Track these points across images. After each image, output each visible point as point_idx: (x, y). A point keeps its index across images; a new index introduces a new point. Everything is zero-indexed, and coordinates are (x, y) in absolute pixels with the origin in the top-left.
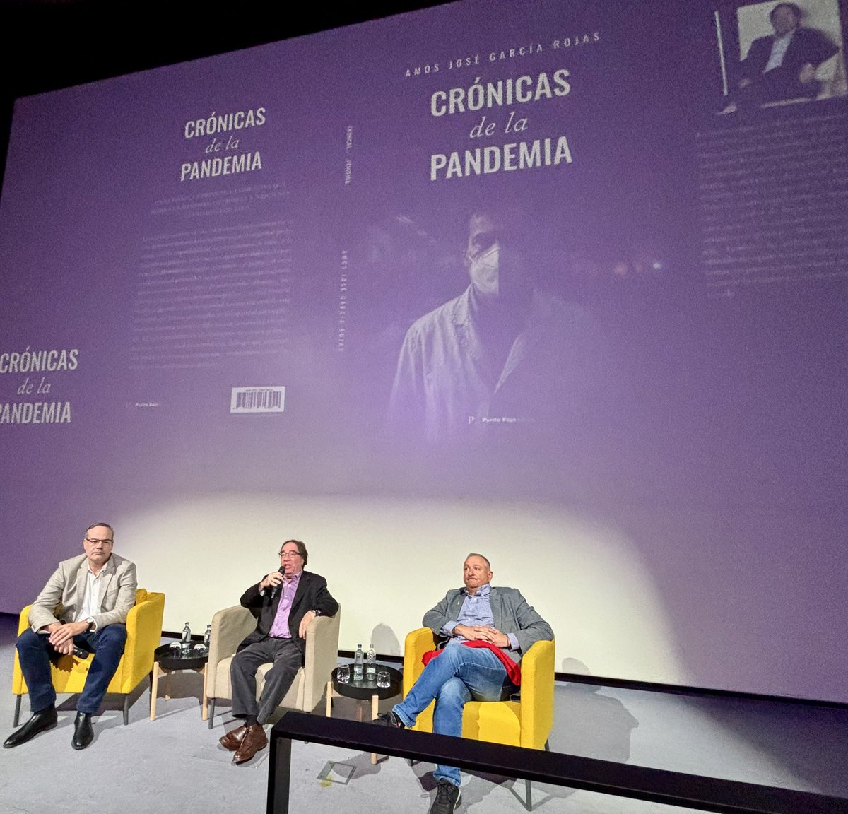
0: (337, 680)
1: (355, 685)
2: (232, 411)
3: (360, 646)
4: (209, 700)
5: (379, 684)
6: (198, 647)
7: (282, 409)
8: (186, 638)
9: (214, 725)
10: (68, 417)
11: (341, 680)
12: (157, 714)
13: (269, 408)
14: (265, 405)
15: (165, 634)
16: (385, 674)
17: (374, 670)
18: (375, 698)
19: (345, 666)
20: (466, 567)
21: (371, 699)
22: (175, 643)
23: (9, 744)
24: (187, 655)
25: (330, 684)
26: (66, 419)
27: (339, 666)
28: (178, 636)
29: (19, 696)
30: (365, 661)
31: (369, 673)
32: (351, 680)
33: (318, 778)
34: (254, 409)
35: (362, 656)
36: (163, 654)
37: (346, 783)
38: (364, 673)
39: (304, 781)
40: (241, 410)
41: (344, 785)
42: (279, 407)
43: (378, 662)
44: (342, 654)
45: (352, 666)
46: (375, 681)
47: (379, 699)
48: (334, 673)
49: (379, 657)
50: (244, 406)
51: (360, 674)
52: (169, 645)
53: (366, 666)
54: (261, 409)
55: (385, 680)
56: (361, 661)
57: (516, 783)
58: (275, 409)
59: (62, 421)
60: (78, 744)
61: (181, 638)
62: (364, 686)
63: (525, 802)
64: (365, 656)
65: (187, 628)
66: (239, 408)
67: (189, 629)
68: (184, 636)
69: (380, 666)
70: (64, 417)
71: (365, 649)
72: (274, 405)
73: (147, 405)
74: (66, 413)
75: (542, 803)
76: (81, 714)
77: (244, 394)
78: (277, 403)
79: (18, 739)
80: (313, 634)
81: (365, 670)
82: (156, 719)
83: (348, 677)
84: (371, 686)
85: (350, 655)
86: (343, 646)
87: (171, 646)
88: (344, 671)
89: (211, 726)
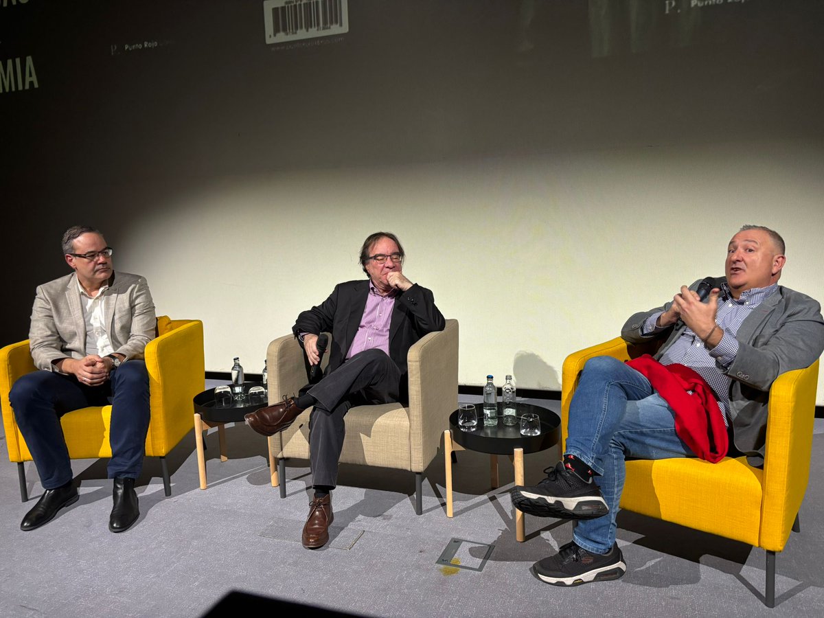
0: (459, 427)
1: (486, 434)
2: (269, 41)
3: (490, 377)
4: (277, 461)
5: (523, 432)
6: (253, 390)
7: (345, 29)
8: (237, 380)
9: (287, 493)
10: (34, 79)
11: (464, 427)
12: (207, 481)
13: (324, 29)
14: (318, 24)
15: (211, 375)
16: (531, 417)
17: (514, 411)
18: (518, 452)
19: (469, 407)
20: (732, 248)
21: (512, 454)
22: (221, 387)
23: (26, 527)
24: (243, 401)
25: (447, 433)
26: (31, 83)
27: (460, 407)
28: (227, 376)
29: (21, 464)
30: (500, 399)
31: (506, 416)
32: (480, 426)
33: (438, 562)
34: (302, 34)
35: (494, 392)
36: (207, 403)
37: (480, 569)
38: (499, 415)
39: (418, 567)
40: (282, 37)
41: (477, 572)
42: (341, 25)
43: (519, 399)
44: (465, 390)
45: (480, 407)
46: (517, 427)
47: (525, 452)
48: (454, 418)
49: (521, 392)
50: (285, 30)
51: (492, 418)
52: (214, 389)
53: (500, 407)
54: (314, 33)
55: (532, 426)
56: (493, 399)
57: (745, 567)
58: (335, 30)
59: (27, 87)
60: (115, 525)
61: (231, 379)
62: (500, 435)
63: (764, 595)
64: (500, 391)
65: (237, 366)
66: (278, 35)
67: (240, 367)
68: (234, 377)
69: (523, 405)
70: (28, 80)
71: (499, 382)
72: (331, 23)
73: (140, 46)
74: (31, 76)
75: (789, 595)
76: (119, 486)
77: (283, 8)
78: (336, 19)
79: (36, 519)
80: (418, 363)
81: (500, 412)
82: (208, 487)
83: (475, 423)
84: (511, 434)
85: (477, 390)
86: (464, 379)
87: (218, 391)
88: (467, 414)
89: (284, 495)
